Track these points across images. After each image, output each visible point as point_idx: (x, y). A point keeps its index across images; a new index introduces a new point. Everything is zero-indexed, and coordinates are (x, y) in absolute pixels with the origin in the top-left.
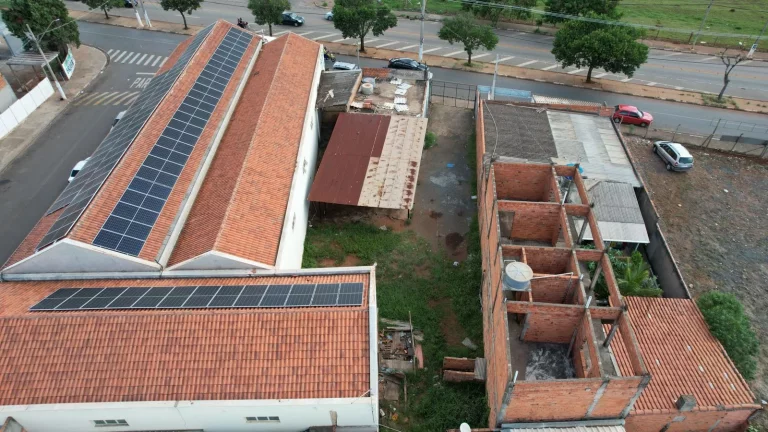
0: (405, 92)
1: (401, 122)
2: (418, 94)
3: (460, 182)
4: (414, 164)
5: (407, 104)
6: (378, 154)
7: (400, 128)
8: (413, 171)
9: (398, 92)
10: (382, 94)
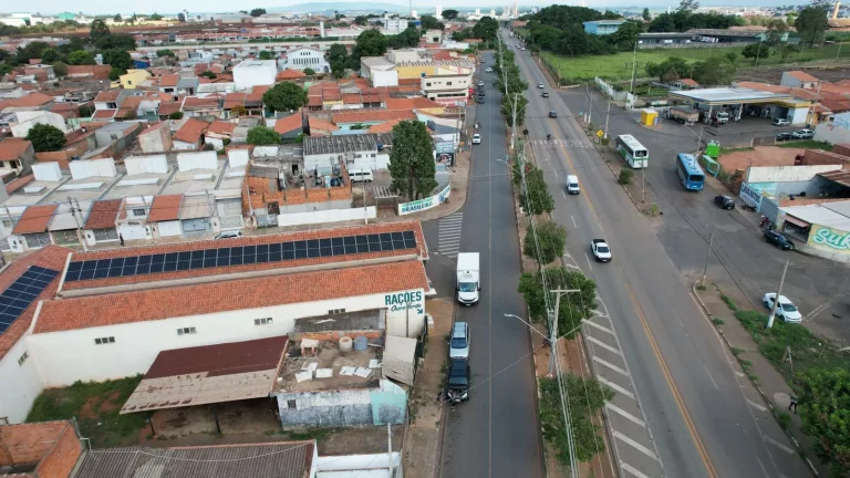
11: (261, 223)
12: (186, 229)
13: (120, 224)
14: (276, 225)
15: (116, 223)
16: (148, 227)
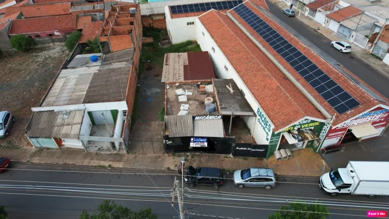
0: (182, 108)
1: (177, 78)
2: (171, 107)
3: (145, 91)
4: (166, 64)
5: (177, 96)
6: (185, 67)
7: (177, 76)
8: (167, 62)
9: (187, 106)
10: (197, 103)
11: (375, 52)
12: (339, 31)
13: (320, 11)
14: (382, 60)
15: (318, 9)
16: (327, 19)
